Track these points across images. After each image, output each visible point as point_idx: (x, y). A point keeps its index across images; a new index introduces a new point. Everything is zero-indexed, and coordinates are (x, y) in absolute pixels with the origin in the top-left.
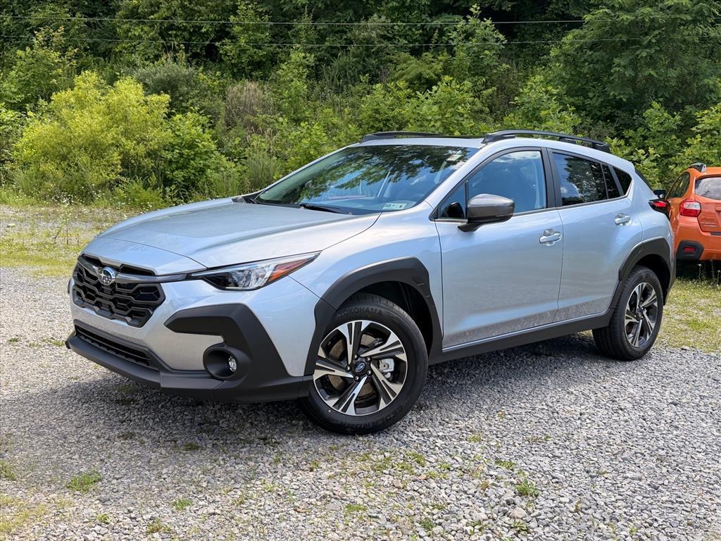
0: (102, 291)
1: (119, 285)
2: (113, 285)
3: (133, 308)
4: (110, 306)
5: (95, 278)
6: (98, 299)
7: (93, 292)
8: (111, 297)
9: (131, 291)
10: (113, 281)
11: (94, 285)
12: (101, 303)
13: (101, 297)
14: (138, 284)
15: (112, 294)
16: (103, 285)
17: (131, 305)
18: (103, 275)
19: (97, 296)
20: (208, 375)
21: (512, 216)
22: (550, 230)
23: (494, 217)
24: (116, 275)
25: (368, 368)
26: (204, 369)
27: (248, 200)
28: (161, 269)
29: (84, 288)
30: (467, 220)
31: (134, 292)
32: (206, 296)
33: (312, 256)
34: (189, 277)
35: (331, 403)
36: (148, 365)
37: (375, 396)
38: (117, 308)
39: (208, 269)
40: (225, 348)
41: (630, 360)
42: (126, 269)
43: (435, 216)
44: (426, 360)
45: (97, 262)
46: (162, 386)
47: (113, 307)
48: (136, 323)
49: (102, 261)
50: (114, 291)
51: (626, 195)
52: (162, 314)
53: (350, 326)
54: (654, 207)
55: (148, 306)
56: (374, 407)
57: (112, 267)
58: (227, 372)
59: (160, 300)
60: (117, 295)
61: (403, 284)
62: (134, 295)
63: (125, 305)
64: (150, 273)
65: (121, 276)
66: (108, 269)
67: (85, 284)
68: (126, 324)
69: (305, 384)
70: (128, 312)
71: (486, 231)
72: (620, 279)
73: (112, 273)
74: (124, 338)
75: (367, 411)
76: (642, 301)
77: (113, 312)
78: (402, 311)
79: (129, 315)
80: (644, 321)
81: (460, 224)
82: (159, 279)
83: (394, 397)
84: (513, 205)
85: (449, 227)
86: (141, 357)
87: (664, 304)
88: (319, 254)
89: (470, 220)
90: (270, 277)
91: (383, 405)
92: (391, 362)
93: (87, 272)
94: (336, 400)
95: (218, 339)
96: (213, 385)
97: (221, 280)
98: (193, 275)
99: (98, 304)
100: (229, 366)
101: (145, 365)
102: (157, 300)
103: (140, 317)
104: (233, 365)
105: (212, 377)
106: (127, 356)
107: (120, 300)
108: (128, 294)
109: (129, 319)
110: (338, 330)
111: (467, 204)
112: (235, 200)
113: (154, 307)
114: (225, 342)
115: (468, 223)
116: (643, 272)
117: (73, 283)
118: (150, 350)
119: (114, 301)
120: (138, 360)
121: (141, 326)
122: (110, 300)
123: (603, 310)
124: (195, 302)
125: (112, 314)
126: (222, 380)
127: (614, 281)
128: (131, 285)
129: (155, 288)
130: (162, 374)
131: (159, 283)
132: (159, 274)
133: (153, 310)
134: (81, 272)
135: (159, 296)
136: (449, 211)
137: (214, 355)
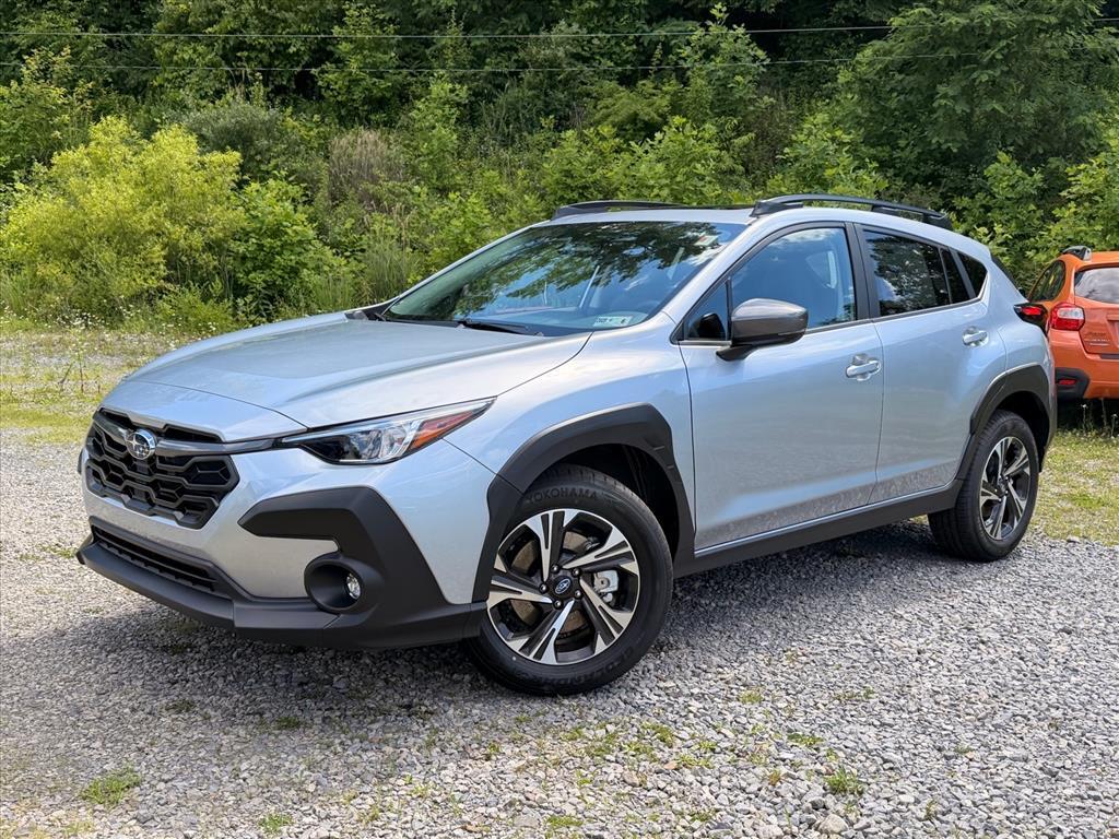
0: (134, 469)
1: (162, 459)
2: (151, 460)
3: (187, 497)
4: (147, 495)
5: (122, 448)
6: (127, 483)
7: (120, 470)
8: (150, 479)
9: (181, 469)
10: (152, 452)
11: (121, 460)
12: (133, 489)
13: (133, 479)
14: (193, 456)
15: (150, 475)
16: (136, 460)
17: (182, 491)
18: (134, 443)
19: (127, 477)
20: (314, 606)
21: (804, 333)
22: (863, 355)
23: (776, 336)
24: (157, 442)
25: (574, 586)
26: (306, 595)
27: (371, 315)
28: (230, 433)
29: (104, 465)
30: (730, 342)
31: (188, 470)
32: (309, 475)
33: (481, 405)
34: (277, 443)
35: (516, 644)
36: (213, 590)
37: (588, 631)
38: (159, 496)
39: (310, 430)
40: (341, 560)
41: (988, 561)
42: (173, 433)
43: (680, 335)
44: (671, 570)
45: (124, 421)
46: (238, 624)
47: (153, 496)
48: (192, 521)
49: (133, 419)
50: (154, 469)
51: (979, 297)
52: (233, 506)
53: (545, 520)
54: (1022, 316)
55: (210, 493)
56: (586, 650)
57: (149, 429)
58: (346, 600)
59: (230, 482)
60: (158, 476)
61: (627, 446)
62: (185, 475)
63: (174, 492)
64: (212, 439)
65: (164, 443)
66: (143, 433)
67: (105, 457)
68: (174, 523)
69: (474, 617)
70: (178, 503)
71: (761, 359)
72: (972, 432)
73: (150, 438)
74: (173, 546)
75: (575, 657)
76: (1006, 467)
77: (153, 505)
78: (628, 491)
79: (180, 508)
80: (1010, 497)
81: (719, 348)
82: (228, 447)
83: (618, 632)
84: (805, 316)
85: (701, 354)
86: (201, 577)
87: (1040, 471)
88: (493, 402)
89: (736, 342)
90: (413, 442)
91: (601, 646)
92: (612, 577)
93: (108, 438)
94: (523, 641)
95: (330, 546)
96: (322, 621)
97: (331, 449)
98: (284, 440)
99: (128, 491)
100: (348, 591)
101: (209, 591)
102: (225, 483)
103: (198, 511)
104: (354, 587)
105: (321, 609)
106: (178, 575)
107: (165, 484)
108: (177, 474)
109: (179, 515)
110: (525, 526)
111: (729, 316)
112: (349, 316)
113: (221, 495)
114: (340, 550)
115: (732, 346)
116: (1008, 419)
117: (86, 457)
118: (215, 566)
119: (154, 485)
120: (195, 581)
121: (200, 524)
122: (148, 484)
123: (945, 481)
124: (288, 485)
125: (151, 507)
126: (337, 614)
127: (962, 436)
128: (182, 459)
129: (222, 464)
130: (237, 605)
131: (228, 454)
132: (228, 440)
133: (220, 500)
134: (100, 439)
135: (227, 475)
136: (702, 327)
137: (323, 573)
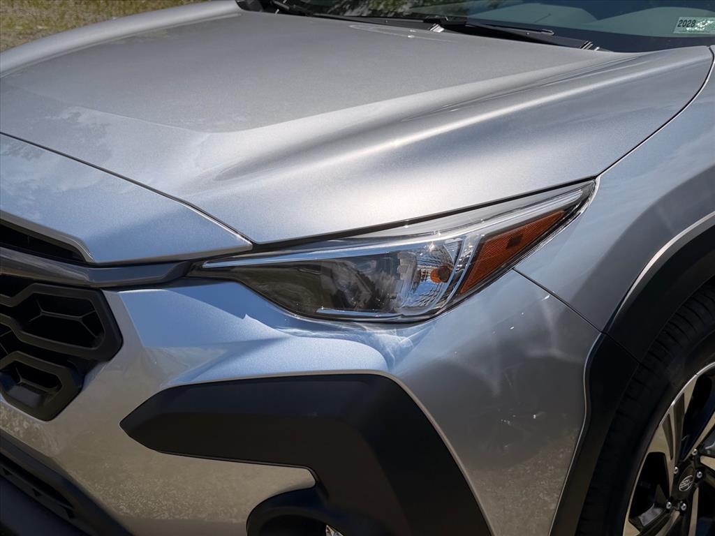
9: (10, 300)
31: (21, 307)
33: (574, 196)
34: (193, 271)
36: (71, 516)
39: (258, 248)
48: (33, 401)
62: (15, 311)
64: (65, 252)
70: (5, 361)
79: (9, 371)
82: (97, 275)
88: (591, 188)
98: (206, 265)
101: (62, 514)
103: (43, 387)
108: (2, 309)
113: (86, 365)
114: (319, 483)
128: (8, 282)
129: (88, 305)
131: (99, 290)
132: (97, 261)
133: (84, 375)
